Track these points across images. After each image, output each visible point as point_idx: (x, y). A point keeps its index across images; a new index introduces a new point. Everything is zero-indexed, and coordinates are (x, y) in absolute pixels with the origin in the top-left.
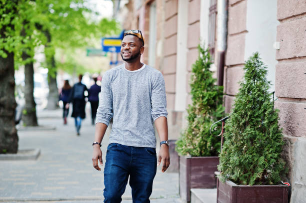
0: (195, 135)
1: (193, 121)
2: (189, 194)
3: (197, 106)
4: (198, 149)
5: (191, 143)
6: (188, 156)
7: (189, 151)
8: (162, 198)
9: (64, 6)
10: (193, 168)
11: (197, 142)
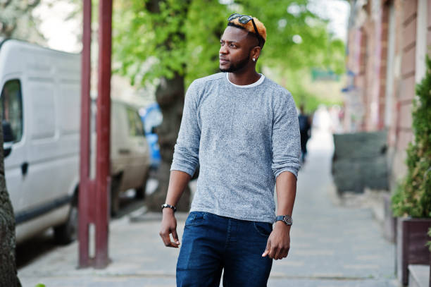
0: (416, 188)
1: (415, 166)
2: (406, 273)
3: (421, 145)
4: (420, 207)
5: (410, 199)
6: (406, 217)
7: (408, 211)
8: (372, 277)
9: (279, 11)
10: (412, 235)
11: (418, 196)
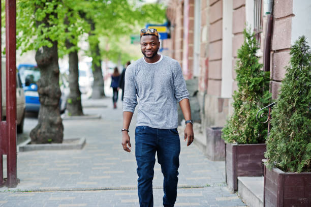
0: (241, 122)
1: (240, 107)
2: (236, 182)
3: (243, 93)
4: (245, 136)
5: (238, 130)
6: (235, 143)
7: (235, 139)
8: (208, 186)
10: (240, 156)
11: (243, 129)
